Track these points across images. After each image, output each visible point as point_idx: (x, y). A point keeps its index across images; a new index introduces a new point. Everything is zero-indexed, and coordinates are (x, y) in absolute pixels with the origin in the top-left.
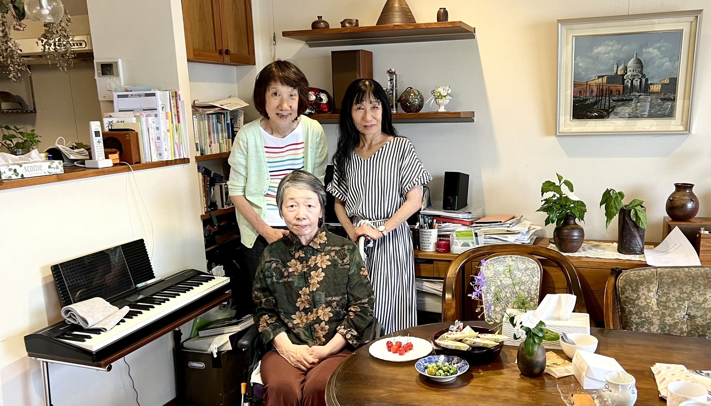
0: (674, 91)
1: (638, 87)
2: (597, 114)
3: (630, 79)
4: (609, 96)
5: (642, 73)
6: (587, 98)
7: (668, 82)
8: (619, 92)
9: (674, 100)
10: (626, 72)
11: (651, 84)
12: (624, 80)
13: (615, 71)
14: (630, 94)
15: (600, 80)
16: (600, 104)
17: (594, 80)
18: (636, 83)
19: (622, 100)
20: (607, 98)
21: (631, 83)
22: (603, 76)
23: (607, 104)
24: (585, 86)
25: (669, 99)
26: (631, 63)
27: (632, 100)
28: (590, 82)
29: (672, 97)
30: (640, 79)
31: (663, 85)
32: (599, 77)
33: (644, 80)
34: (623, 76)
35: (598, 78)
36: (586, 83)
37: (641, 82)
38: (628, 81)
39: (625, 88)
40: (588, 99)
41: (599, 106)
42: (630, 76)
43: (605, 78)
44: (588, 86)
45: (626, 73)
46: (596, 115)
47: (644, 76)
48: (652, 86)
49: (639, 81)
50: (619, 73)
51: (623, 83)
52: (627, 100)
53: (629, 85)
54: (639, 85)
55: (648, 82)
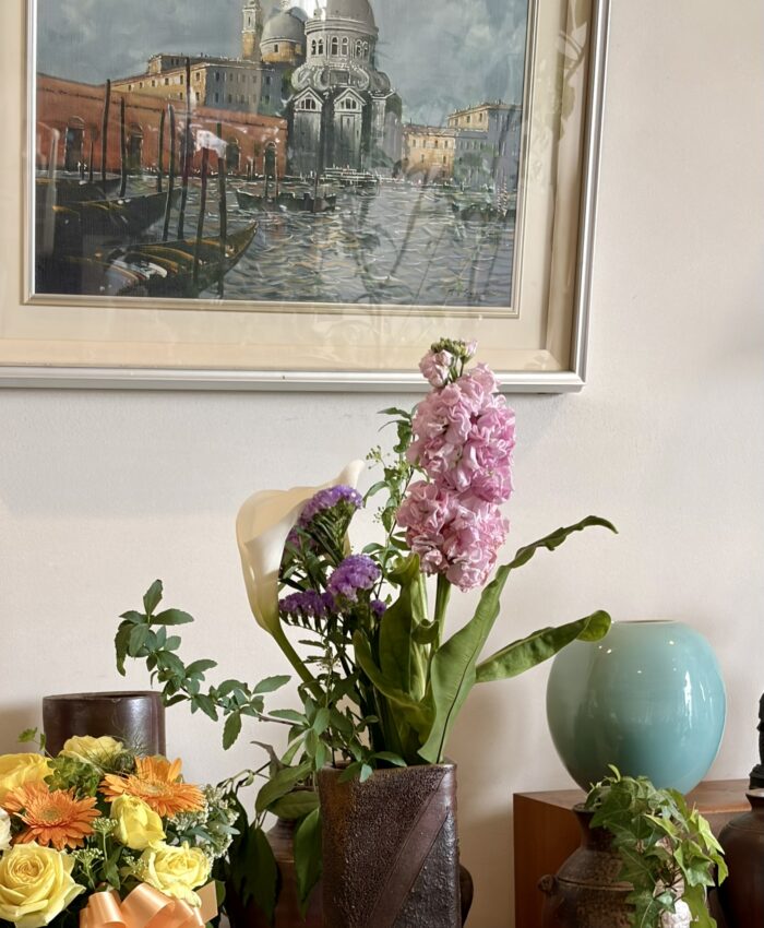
1: (358, 140)
2: (163, 272)
3: (320, 94)
4: (222, 175)
5: (370, 69)
6: (110, 176)
7: (485, 124)
8: (270, 154)
10: (298, 49)
11: (414, 129)
12: (289, 92)
13: (250, 40)
14: (321, 171)
15: (175, 79)
16: (175, 213)
17: (144, 77)
18: (348, 116)
19: (285, 201)
20: (211, 184)
21: (323, 114)
22: (188, 63)
23: (213, 217)
24: (101, 105)
28: (124, 88)
29: (502, 201)
30: (364, 94)
31: (465, 139)
32: (171, 64)
33: (380, 104)
34: (285, 68)
35: (164, 70)
36: (102, 93)
37: (368, 113)
38: (309, 104)
39: (293, 135)
40: (116, 182)
41: (174, 224)
42: (317, 77)
43: (200, 71)
44: (115, 109)
45: (301, 59)
46: (155, 276)
47: (380, 84)
48: (419, 141)
49: (359, 108)
50: (266, 51)
51: (288, 111)
52: (306, 203)
53: (316, 122)
54: (359, 127)
55: (399, 113)
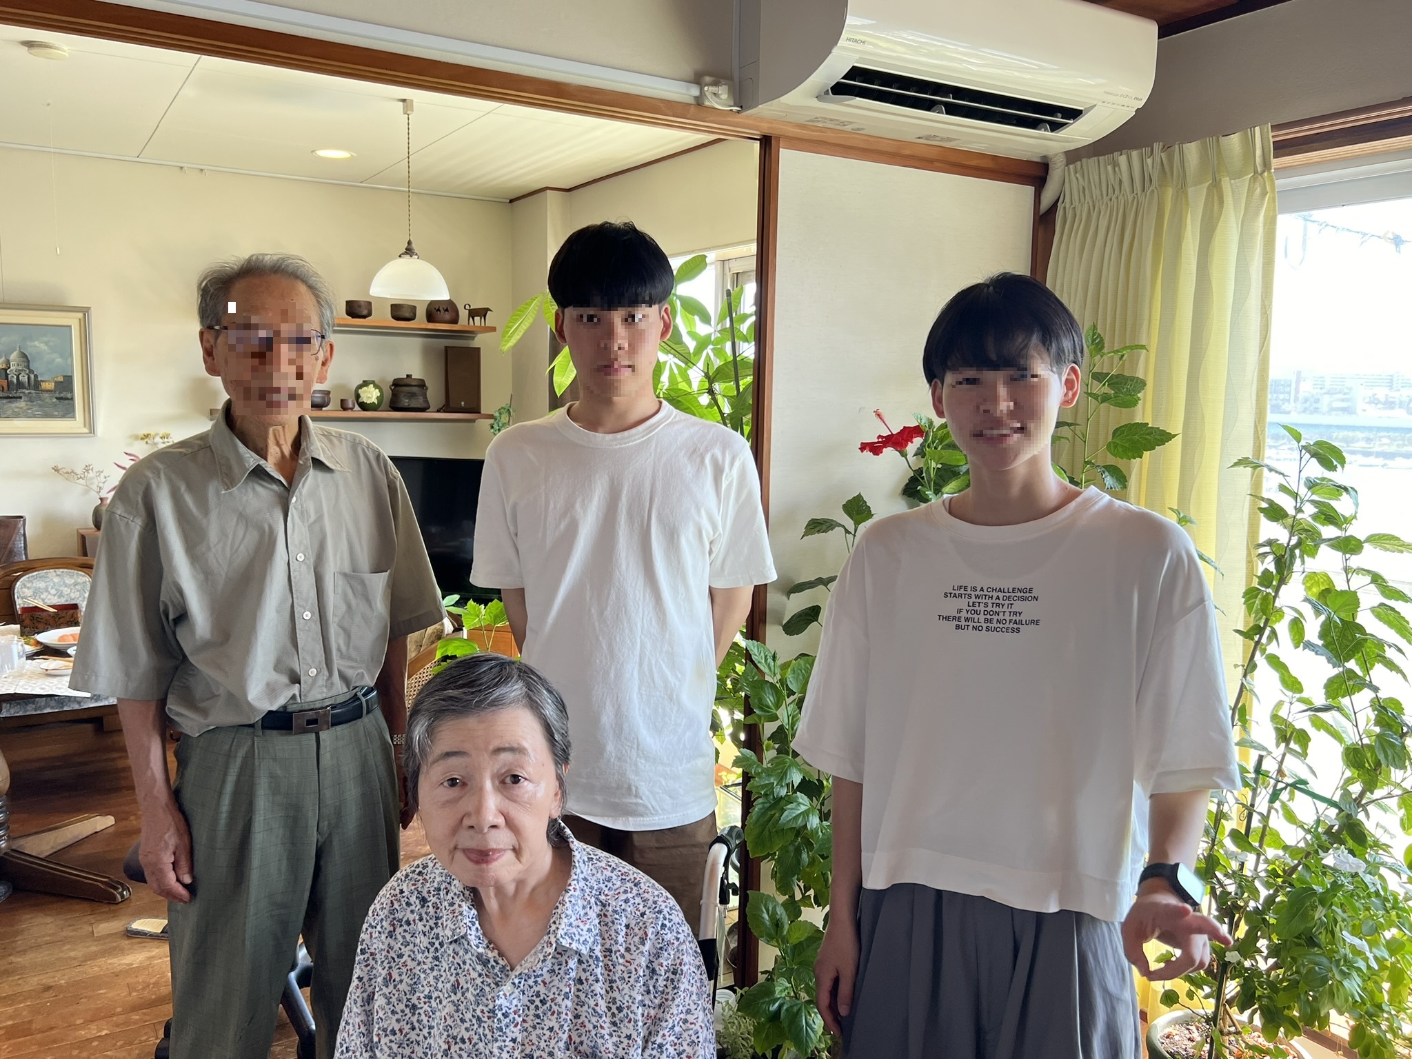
0: (71, 389)
1: (27, 384)
3: (15, 374)
5: (29, 369)
7: (62, 380)
8: (3, 387)
9: (72, 399)
11: (43, 381)
12: (7, 375)
14: (17, 391)
18: (24, 378)
19: (8, 398)
21: (16, 379)
25: (67, 399)
26: (14, 357)
27: (20, 398)
29: (69, 396)
30: (27, 374)
31: (57, 383)
33: (32, 376)
34: (6, 370)
37: (29, 378)
38: (12, 377)
39: (9, 384)
42: (14, 371)
45: (9, 367)
47: (31, 371)
48: (44, 384)
49: (26, 377)
51: (7, 378)
52: (14, 397)
53: (15, 381)
54: (27, 381)
55: (38, 378)
